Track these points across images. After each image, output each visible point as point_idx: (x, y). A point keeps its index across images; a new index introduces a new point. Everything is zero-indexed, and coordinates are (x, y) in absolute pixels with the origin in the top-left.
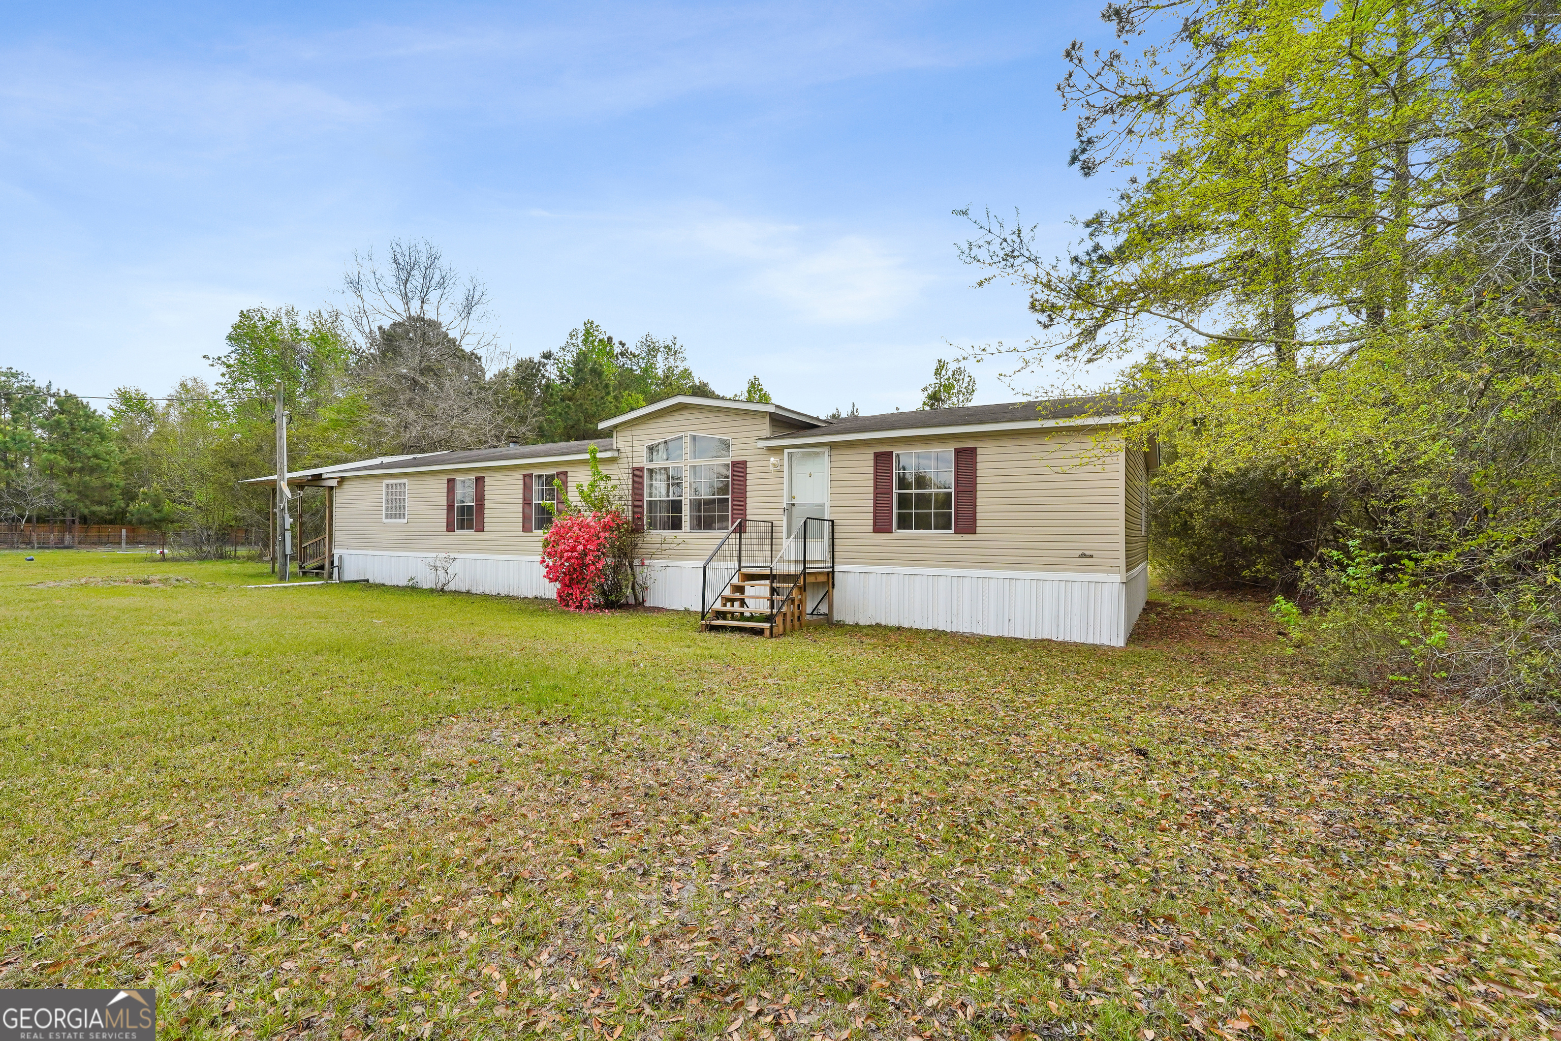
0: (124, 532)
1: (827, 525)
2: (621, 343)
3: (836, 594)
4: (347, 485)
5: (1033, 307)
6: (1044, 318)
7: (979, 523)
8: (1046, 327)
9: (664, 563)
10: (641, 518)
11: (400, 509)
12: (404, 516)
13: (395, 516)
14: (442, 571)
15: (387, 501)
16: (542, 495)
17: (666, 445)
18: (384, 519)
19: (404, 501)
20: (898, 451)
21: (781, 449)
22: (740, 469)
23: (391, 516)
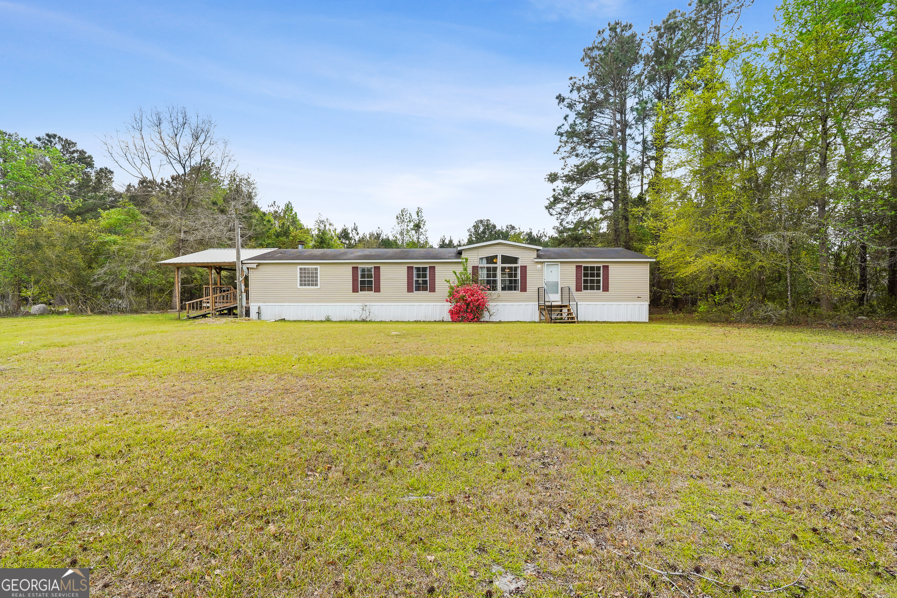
4: (261, 267)
7: (610, 288)
11: (312, 281)
12: (317, 285)
13: (309, 285)
14: (367, 311)
15: (301, 277)
16: (418, 276)
17: (487, 258)
18: (299, 286)
19: (317, 277)
20: (584, 265)
21: (543, 262)
22: (524, 269)
23: (305, 285)
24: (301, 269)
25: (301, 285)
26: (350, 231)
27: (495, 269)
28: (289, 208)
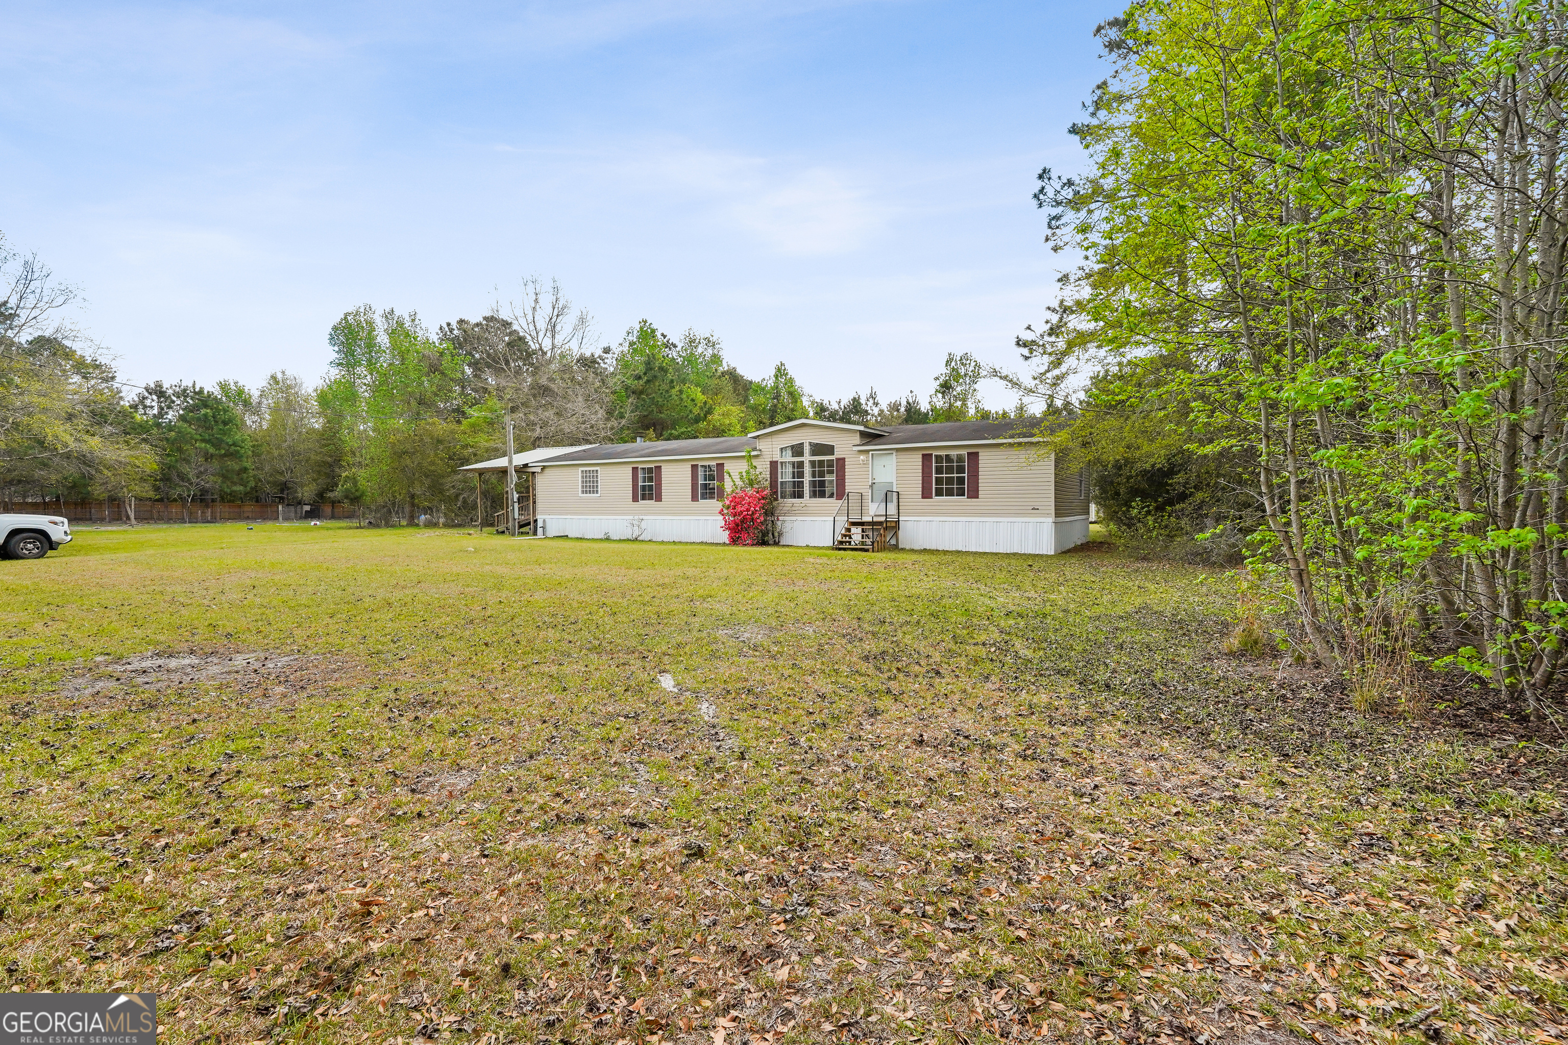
0: (280, 507)
1: (895, 494)
2: (663, 335)
3: (900, 533)
4: (547, 471)
5: (1018, 344)
6: (1026, 351)
7: (980, 493)
8: (1027, 358)
9: (794, 518)
10: (776, 493)
11: (594, 487)
12: (597, 492)
13: (590, 492)
15: (582, 482)
16: (705, 478)
18: (580, 494)
19: (597, 482)
20: (935, 453)
21: (867, 452)
22: (841, 462)
23: (586, 492)
24: (582, 472)
25: (583, 492)
27: (802, 464)
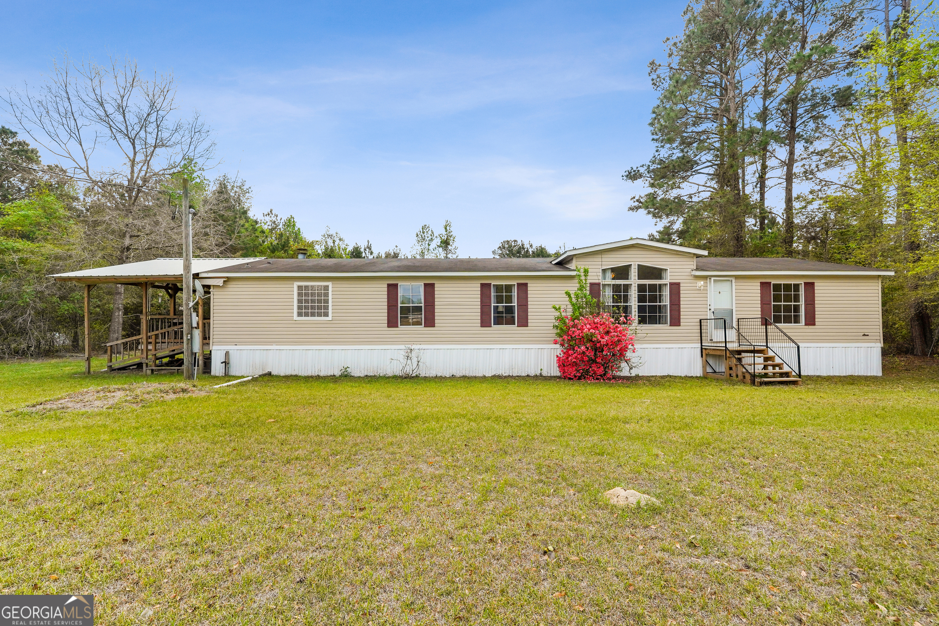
4: (233, 287)
7: (816, 320)
11: (319, 308)
12: (326, 315)
13: (313, 315)
14: (415, 360)
15: (300, 301)
16: (499, 299)
17: (613, 270)
18: (296, 317)
19: (327, 301)
20: (774, 282)
21: (705, 278)
22: (675, 288)
23: (307, 315)
24: (300, 288)
25: (300, 314)
26: (362, 250)
27: (627, 288)
28: (290, 223)
